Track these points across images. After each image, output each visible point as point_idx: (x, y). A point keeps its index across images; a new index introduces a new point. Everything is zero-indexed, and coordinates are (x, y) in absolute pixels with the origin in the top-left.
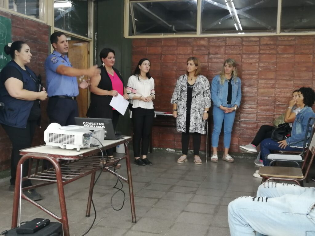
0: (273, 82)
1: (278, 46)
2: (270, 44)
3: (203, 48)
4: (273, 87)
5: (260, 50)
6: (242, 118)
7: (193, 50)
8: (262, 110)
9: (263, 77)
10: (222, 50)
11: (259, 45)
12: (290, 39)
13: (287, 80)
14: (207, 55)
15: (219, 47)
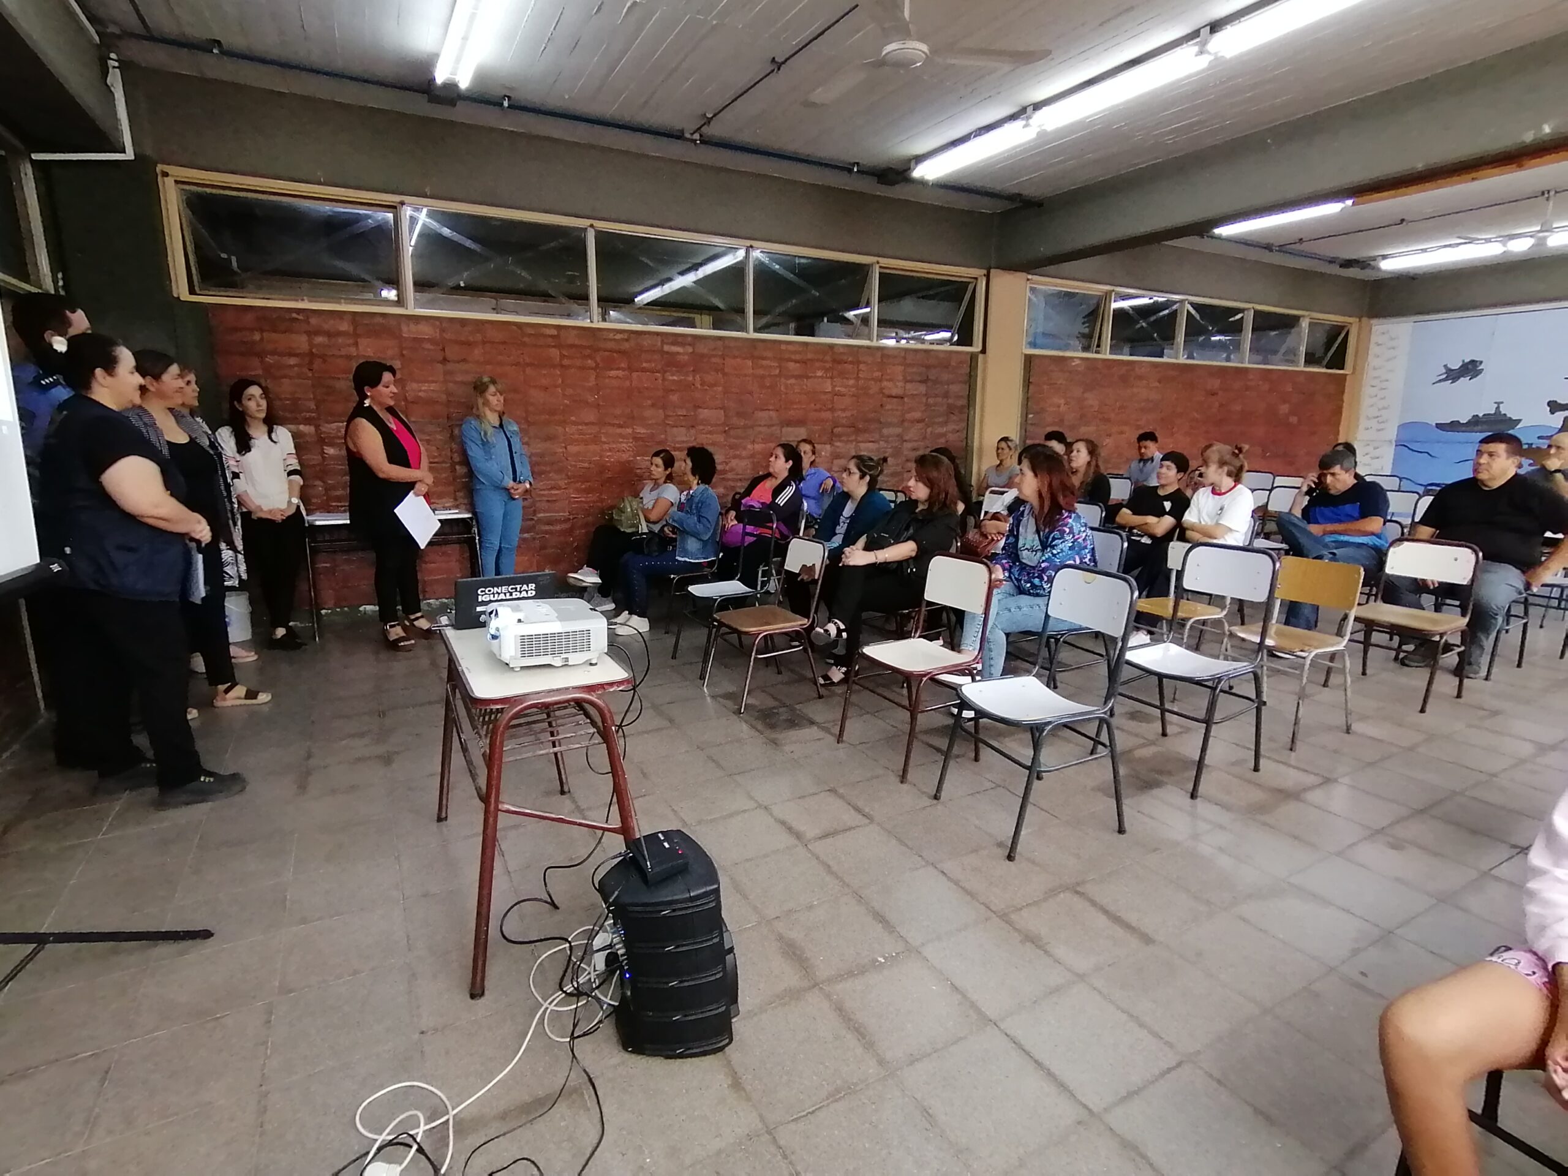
0: (594, 429)
1: (598, 350)
2: (581, 346)
3: (428, 346)
4: (595, 440)
5: (562, 356)
6: (540, 513)
7: (402, 349)
8: (578, 491)
9: (573, 418)
10: (477, 352)
11: (558, 346)
12: (618, 336)
13: (620, 426)
14: (441, 362)
15: (469, 344)
